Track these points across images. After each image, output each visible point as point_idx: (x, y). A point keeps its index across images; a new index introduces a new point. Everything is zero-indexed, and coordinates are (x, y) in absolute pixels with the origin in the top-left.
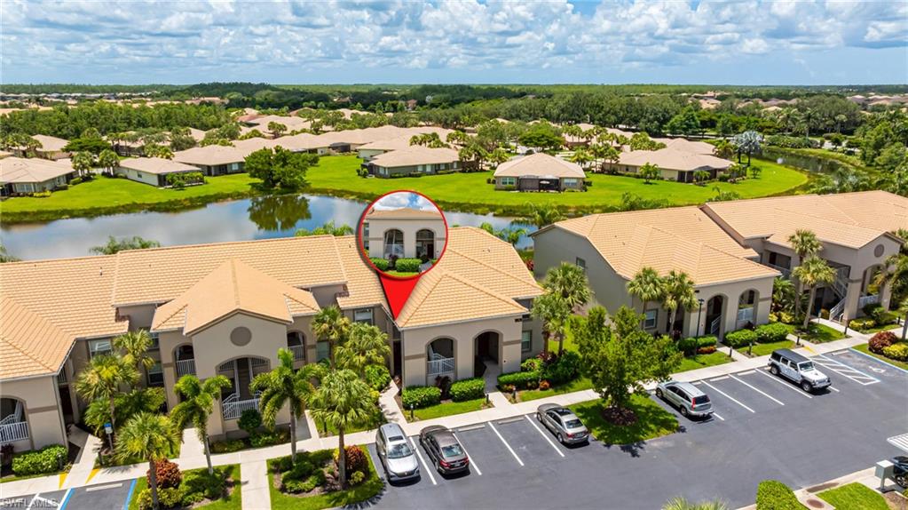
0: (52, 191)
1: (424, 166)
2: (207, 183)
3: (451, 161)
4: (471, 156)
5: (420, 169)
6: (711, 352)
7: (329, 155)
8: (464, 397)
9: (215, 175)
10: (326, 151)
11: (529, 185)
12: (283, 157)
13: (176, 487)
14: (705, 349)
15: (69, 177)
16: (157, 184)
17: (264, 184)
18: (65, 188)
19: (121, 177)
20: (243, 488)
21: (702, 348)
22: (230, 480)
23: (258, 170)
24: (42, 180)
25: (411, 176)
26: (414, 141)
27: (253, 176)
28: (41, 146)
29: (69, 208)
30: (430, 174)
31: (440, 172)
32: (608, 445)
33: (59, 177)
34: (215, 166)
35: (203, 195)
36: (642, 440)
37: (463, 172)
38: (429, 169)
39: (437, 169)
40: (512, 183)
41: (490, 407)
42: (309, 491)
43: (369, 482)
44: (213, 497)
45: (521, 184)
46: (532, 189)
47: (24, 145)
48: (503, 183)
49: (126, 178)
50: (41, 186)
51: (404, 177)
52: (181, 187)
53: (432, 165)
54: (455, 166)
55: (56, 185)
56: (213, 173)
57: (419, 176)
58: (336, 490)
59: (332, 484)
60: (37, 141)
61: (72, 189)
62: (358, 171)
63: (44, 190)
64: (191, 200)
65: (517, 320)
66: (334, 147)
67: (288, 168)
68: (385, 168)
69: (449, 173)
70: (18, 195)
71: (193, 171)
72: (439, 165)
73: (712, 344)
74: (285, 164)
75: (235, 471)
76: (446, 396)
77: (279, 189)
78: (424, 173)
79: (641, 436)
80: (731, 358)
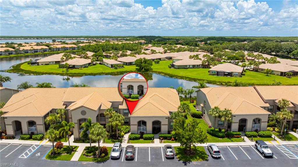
0: (84, 68)
1: (190, 65)
2: (124, 67)
3: (199, 64)
4: (206, 63)
5: (188, 66)
6: (238, 137)
7: (165, 60)
8: (146, 139)
9: (128, 65)
10: (164, 59)
11: (220, 74)
12: (145, 61)
13: (61, 149)
14: (236, 136)
15: (89, 64)
16: (111, 67)
17: (139, 69)
18: (87, 67)
19: (103, 65)
20: (76, 152)
21: (234, 136)
22: (74, 150)
23: (138, 65)
24: (81, 65)
25: (185, 68)
26: (191, 57)
27: (136, 66)
28: (88, 55)
29: (86, 73)
30: (191, 68)
31: (195, 68)
32: (179, 161)
33: (87, 64)
34: (128, 63)
35: (121, 71)
36: (191, 161)
37: (203, 68)
38: (191, 67)
39: (194, 66)
40: (215, 73)
41: (153, 143)
42: (90, 156)
43: (106, 157)
44: (67, 153)
45: (218, 73)
46: (221, 75)
47: (83, 54)
48: (212, 73)
49: (104, 65)
50: (81, 66)
51: (182, 69)
52: (116, 68)
53: (192, 65)
54: (201, 66)
55: (85, 66)
56: (127, 65)
57: (188, 68)
58: (96, 157)
59: (97, 156)
60: (87, 53)
61: (90, 67)
62: (169, 66)
63: (82, 67)
64: (118, 72)
65: (166, 118)
66: (166, 58)
67: (146, 64)
68: (176, 66)
69: (198, 68)
70: (76, 68)
71: (121, 64)
72: (195, 65)
73: (240, 135)
74: (146, 63)
75: (77, 148)
76: (141, 137)
77: (144, 70)
78: (189, 68)
79: (192, 160)
80: (243, 140)
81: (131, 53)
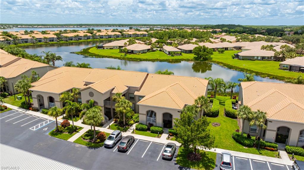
0: (142, 53)
1: (258, 57)
2: (182, 55)
3: (270, 56)
4: (280, 55)
5: (256, 58)
6: (273, 150)
7: (232, 50)
9: (187, 53)
11: (294, 69)
12: (205, 49)
14: (269, 148)
15: (148, 50)
16: (168, 54)
17: (197, 57)
19: (163, 51)
20: (78, 133)
21: (267, 147)
22: (77, 130)
23: (195, 53)
24: (139, 50)
25: (251, 60)
26: (263, 48)
30: (260, 60)
31: (264, 60)
32: (176, 164)
33: (145, 50)
34: (188, 50)
37: (275, 61)
38: (259, 58)
39: (263, 58)
40: (287, 67)
42: (86, 140)
43: (100, 143)
44: (69, 133)
45: (291, 68)
47: (148, 41)
48: (283, 67)
50: (139, 52)
51: (248, 60)
52: (173, 56)
53: (261, 57)
54: (272, 58)
57: (254, 60)
58: (91, 142)
59: (93, 140)
61: (148, 53)
62: (232, 56)
65: (178, 112)
66: (235, 48)
67: (205, 53)
68: (241, 56)
69: (268, 61)
70: (134, 54)
71: (178, 51)
72: (265, 57)
73: (276, 147)
74: (205, 51)
75: (81, 129)
77: (202, 59)
78: (257, 59)
80: (279, 156)
81: (196, 41)
